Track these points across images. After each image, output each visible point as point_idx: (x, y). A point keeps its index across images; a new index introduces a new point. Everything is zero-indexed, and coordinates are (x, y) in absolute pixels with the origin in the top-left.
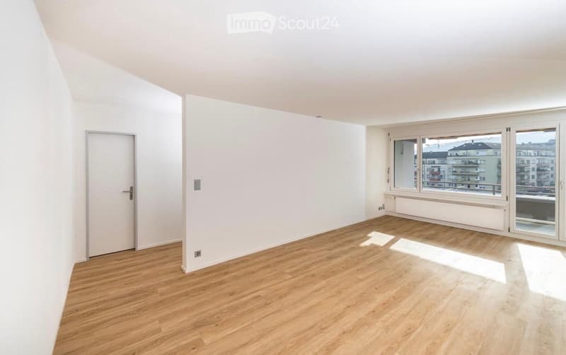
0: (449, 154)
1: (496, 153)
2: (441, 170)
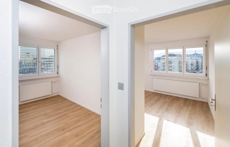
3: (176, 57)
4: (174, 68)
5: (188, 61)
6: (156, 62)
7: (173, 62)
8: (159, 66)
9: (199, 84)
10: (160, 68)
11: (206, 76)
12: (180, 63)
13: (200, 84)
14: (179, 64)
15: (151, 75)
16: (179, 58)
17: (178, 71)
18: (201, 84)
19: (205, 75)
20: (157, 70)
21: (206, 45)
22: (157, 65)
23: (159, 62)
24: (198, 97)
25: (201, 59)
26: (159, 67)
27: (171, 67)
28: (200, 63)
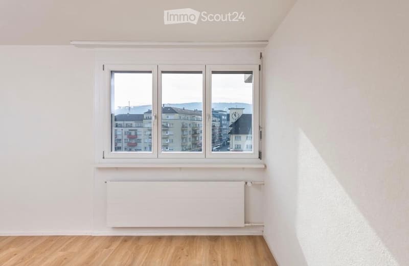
0: (145, 117)
1: (180, 117)
2: (138, 133)
3: (176, 116)
4: (172, 141)
5: (199, 125)
6: (131, 127)
7: (171, 126)
8: (139, 137)
9: (243, 183)
10: (142, 141)
11: (260, 157)
12: (183, 128)
13: (246, 183)
14: (183, 131)
15: (100, 169)
16: (182, 118)
17: (181, 148)
18: (249, 184)
19: (257, 156)
20: (136, 148)
21: (260, 66)
22: (136, 135)
23: (140, 127)
24: (243, 225)
25: (219, 121)
26: (140, 141)
27: (167, 138)
28: (218, 128)
